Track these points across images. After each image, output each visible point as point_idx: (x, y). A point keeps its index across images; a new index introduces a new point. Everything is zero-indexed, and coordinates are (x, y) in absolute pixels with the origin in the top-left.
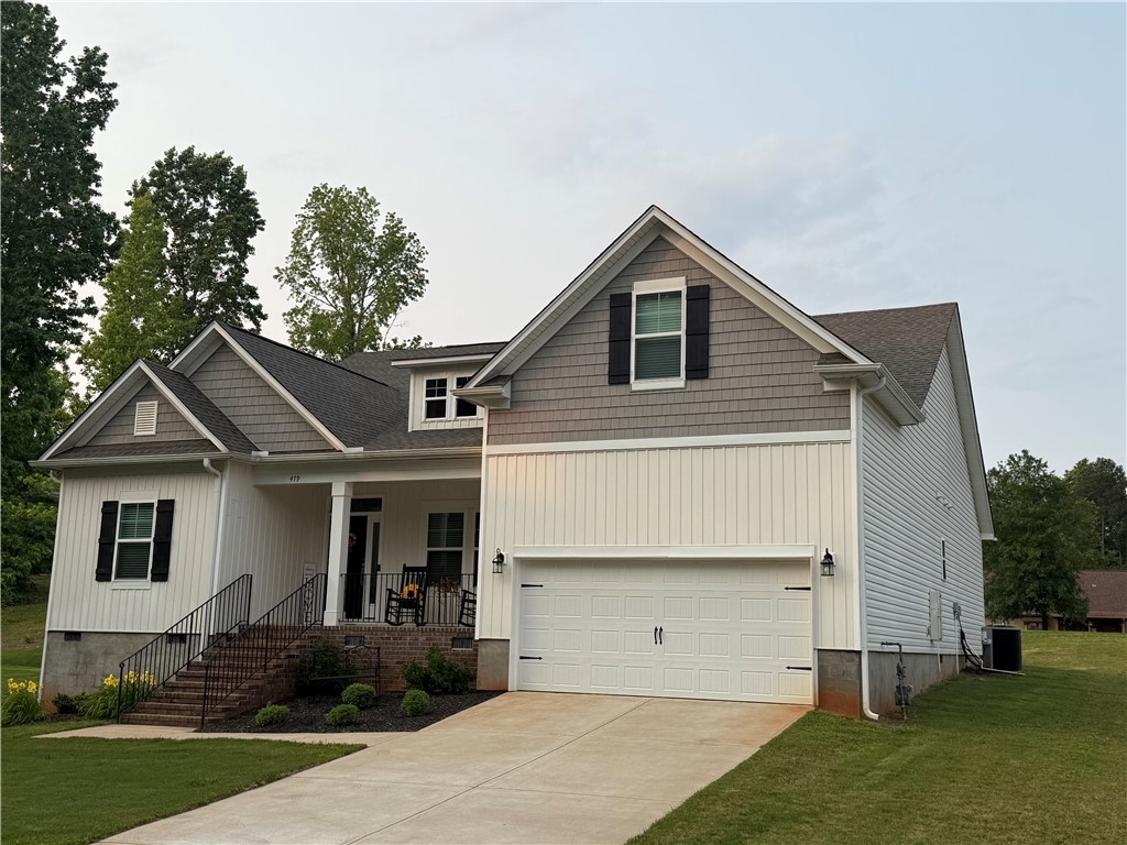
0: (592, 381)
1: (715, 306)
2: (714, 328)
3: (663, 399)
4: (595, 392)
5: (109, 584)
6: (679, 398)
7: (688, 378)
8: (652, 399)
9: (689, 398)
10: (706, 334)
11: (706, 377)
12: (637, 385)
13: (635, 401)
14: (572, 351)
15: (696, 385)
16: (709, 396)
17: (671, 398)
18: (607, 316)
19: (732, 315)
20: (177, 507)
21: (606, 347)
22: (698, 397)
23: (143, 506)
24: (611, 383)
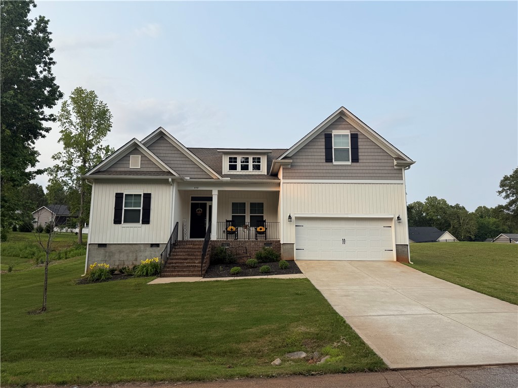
0: (319, 161)
1: (359, 140)
2: (360, 147)
3: (344, 168)
4: (321, 164)
5: (120, 225)
6: (349, 168)
7: (352, 162)
8: (340, 168)
9: (352, 168)
10: (357, 149)
11: (358, 162)
12: (335, 163)
13: (335, 168)
14: (312, 150)
15: (355, 164)
16: (359, 168)
17: (347, 168)
18: (324, 140)
19: (365, 144)
20: (152, 196)
21: (324, 150)
22: (356, 168)
23: (135, 195)
24: (326, 162)
